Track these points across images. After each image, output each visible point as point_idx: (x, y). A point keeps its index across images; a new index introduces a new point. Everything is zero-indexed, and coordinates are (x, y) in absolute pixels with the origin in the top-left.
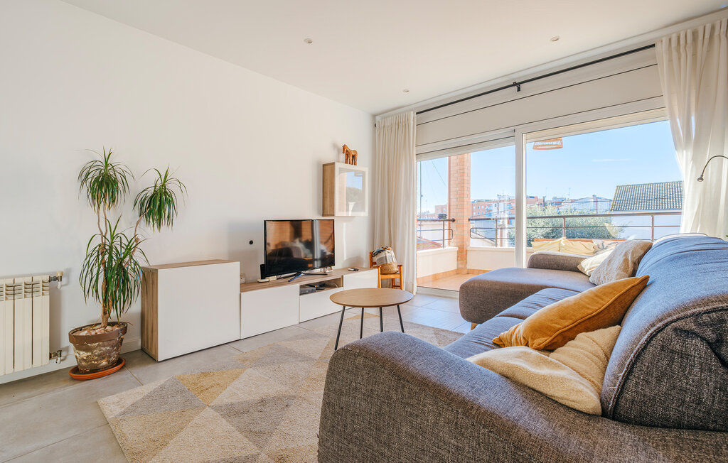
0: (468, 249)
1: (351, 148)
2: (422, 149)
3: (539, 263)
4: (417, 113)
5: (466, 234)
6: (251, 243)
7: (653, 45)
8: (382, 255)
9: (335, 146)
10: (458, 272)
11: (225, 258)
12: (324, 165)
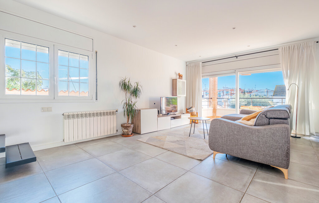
0: (217, 109)
1: (181, 74)
2: (204, 74)
3: (243, 112)
4: (202, 63)
5: (216, 104)
6: (155, 104)
7: (278, 49)
8: (191, 109)
9: (176, 73)
10: (213, 117)
11: (149, 108)
12: (173, 80)
